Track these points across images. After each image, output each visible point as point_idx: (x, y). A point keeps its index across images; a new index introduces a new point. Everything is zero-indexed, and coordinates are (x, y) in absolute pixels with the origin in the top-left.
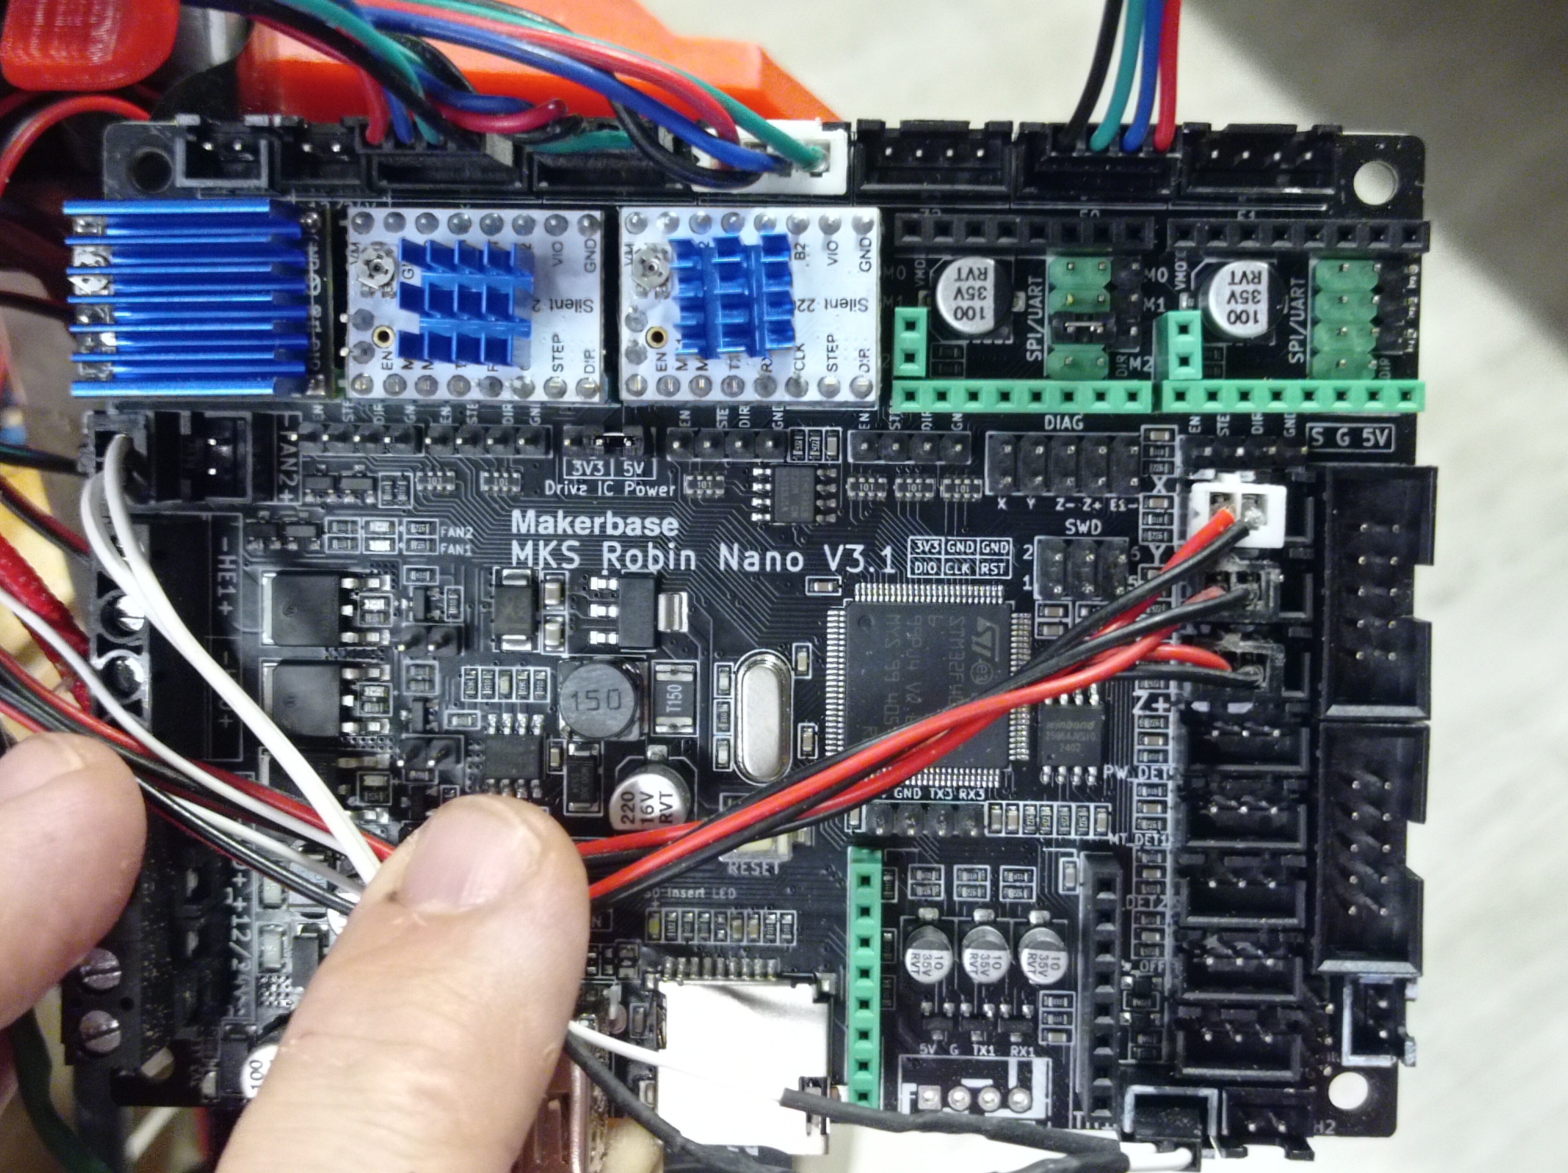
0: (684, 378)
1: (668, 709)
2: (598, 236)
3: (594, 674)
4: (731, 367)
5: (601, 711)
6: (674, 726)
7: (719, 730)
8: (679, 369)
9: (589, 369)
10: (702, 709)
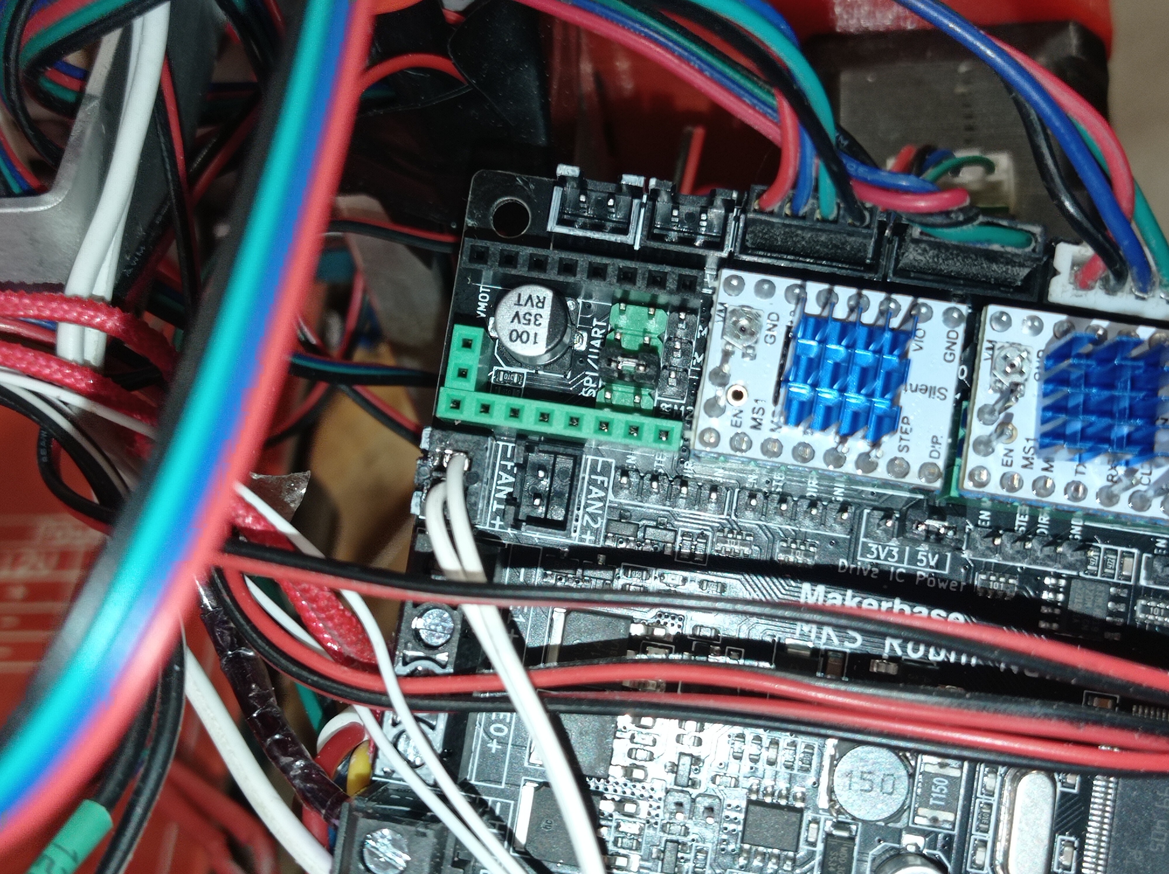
0: (1029, 476)
1: (932, 802)
2: (961, 329)
3: (871, 756)
4: (1077, 472)
5: (873, 794)
6: (935, 820)
7: (978, 829)
8: (1025, 466)
9: (935, 454)
10: (964, 806)
